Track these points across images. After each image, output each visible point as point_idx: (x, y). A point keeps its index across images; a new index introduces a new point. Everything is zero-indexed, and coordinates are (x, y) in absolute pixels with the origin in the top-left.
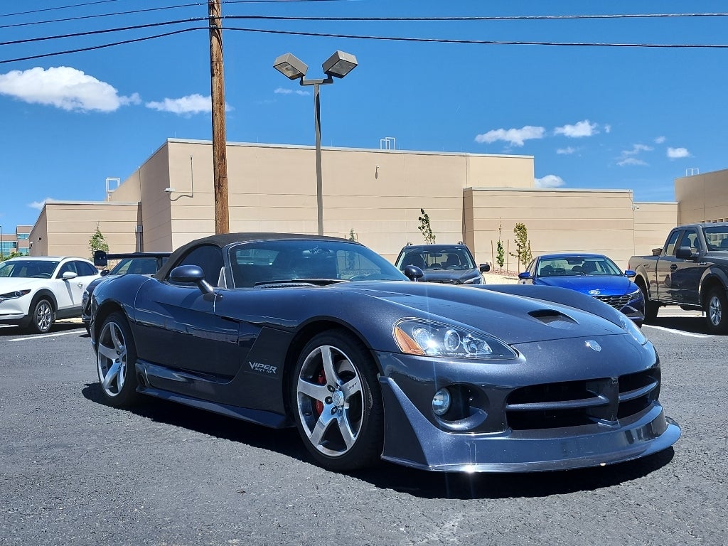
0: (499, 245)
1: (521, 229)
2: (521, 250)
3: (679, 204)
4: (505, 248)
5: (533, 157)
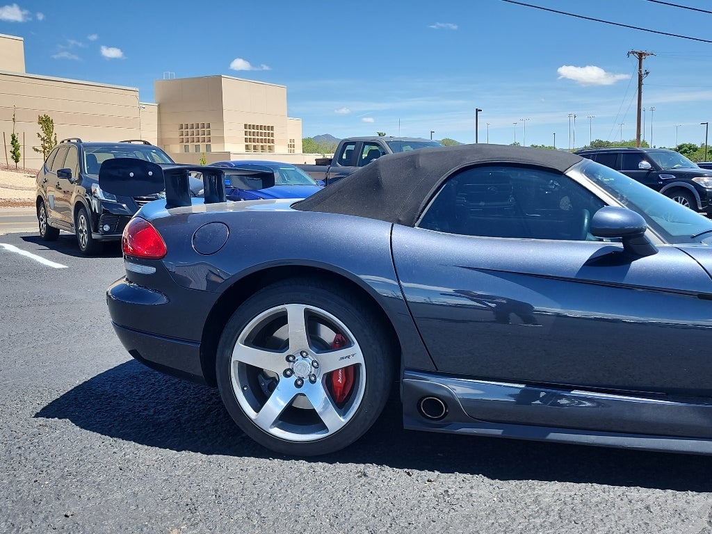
0: (13, 138)
1: (46, 122)
2: (46, 145)
3: (159, 106)
4: (20, 142)
5: (22, 39)
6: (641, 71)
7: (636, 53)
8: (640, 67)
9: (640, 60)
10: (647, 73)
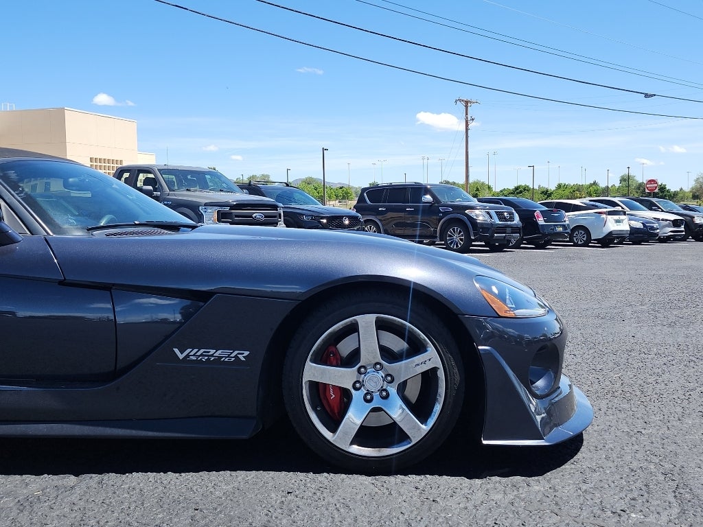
6: (467, 118)
7: (463, 101)
8: (467, 114)
9: (467, 107)
10: (473, 120)
